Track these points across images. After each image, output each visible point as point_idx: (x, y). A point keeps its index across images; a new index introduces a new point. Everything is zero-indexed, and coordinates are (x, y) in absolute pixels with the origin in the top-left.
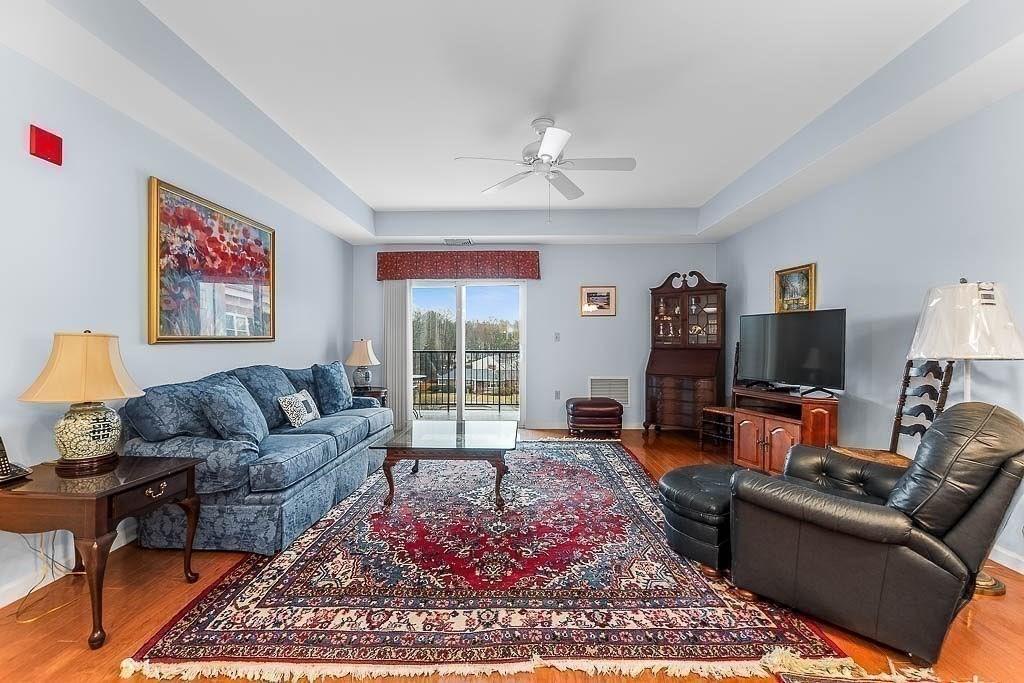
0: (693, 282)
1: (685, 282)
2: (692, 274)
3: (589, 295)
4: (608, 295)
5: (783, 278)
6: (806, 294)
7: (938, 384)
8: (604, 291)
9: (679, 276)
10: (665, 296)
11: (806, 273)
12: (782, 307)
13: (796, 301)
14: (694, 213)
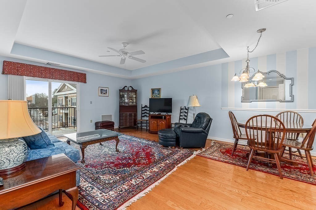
0: (130, 89)
1: (128, 88)
2: (130, 87)
3: (101, 90)
4: (107, 90)
5: (153, 91)
6: (159, 94)
7: (186, 111)
8: (105, 89)
9: (127, 87)
10: (122, 92)
11: (159, 90)
12: (152, 97)
13: (156, 96)
14: (131, 71)
